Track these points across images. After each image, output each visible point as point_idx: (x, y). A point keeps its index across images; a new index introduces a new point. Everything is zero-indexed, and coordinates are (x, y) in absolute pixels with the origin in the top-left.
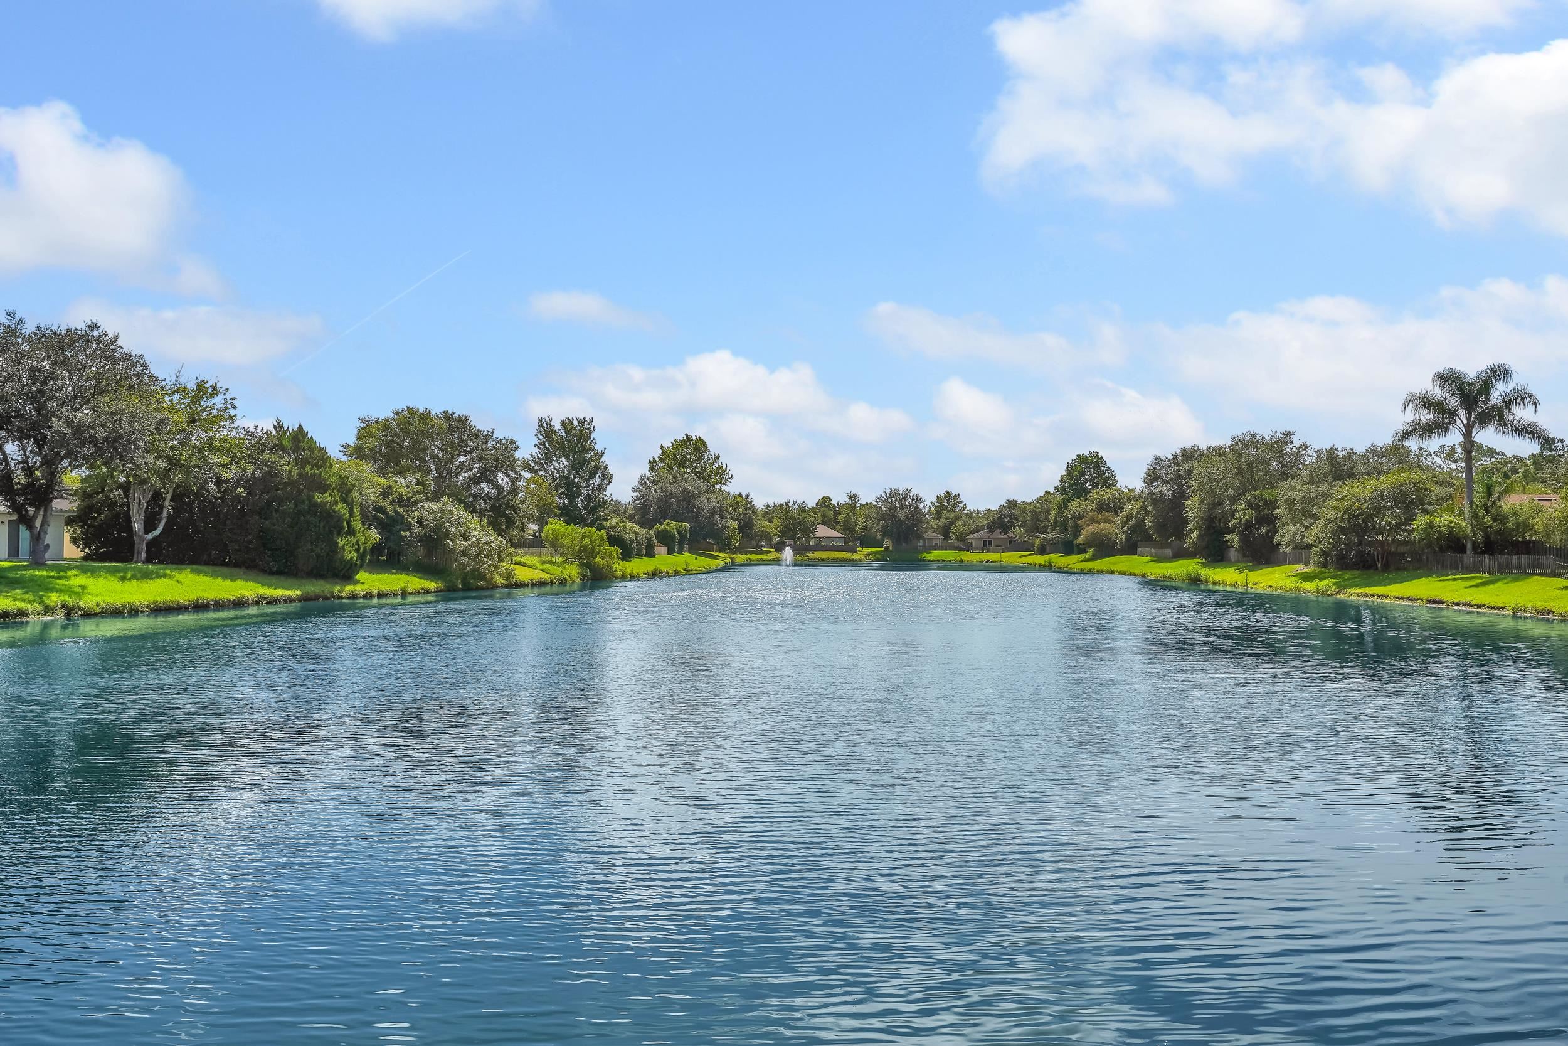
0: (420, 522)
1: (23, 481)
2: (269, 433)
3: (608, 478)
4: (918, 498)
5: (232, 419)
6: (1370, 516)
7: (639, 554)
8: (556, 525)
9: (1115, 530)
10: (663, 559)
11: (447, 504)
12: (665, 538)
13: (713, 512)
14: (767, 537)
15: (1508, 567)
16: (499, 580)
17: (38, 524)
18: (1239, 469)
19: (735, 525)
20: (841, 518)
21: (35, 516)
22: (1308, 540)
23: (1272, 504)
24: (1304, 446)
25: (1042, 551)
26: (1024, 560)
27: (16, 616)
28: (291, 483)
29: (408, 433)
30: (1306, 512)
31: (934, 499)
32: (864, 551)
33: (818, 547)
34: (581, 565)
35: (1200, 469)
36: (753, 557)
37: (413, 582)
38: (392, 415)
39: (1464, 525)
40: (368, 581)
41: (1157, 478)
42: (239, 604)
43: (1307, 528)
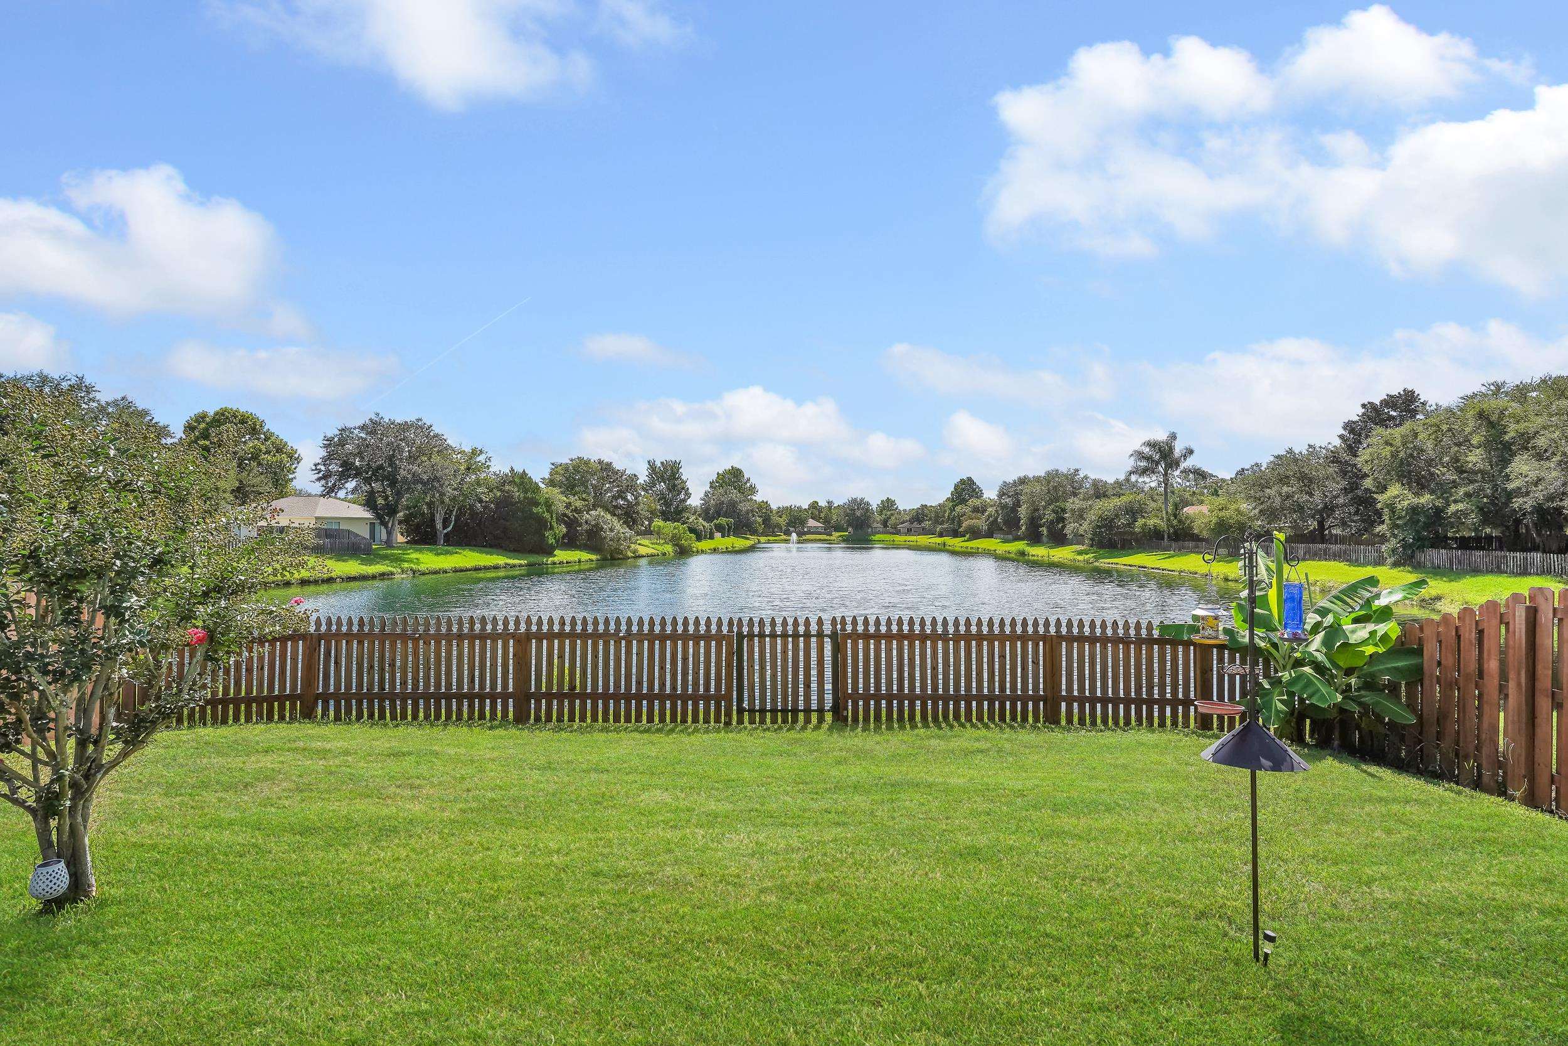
0: (586, 522)
1: (383, 502)
2: (507, 475)
3: (688, 495)
4: (868, 504)
5: (488, 467)
6: (1113, 519)
7: (705, 538)
8: (658, 523)
9: (981, 523)
10: (719, 541)
11: (600, 511)
12: (719, 528)
13: (747, 512)
14: (778, 526)
15: (1184, 548)
16: (630, 554)
17: (390, 525)
18: (1049, 490)
19: (760, 520)
20: (822, 515)
21: (388, 522)
22: (1081, 532)
23: (1064, 510)
24: (1086, 477)
25: (941, 535)
26: (930, 540)
27: (388, 575)
28: (520, 502)
29: (579, 472)
30: (1080, 515)
31: (879, 502)
32: (836, 534)
33: (809, 533)
34: (674, 545)
35: (1026, 489)
36: (771, 538)
37: (585, 556)
38: (569, 462)
39: (1163, 525)
40: (561, 555)
41: (1004, 494)
42: (496, 568)
43: (1081, 525)
